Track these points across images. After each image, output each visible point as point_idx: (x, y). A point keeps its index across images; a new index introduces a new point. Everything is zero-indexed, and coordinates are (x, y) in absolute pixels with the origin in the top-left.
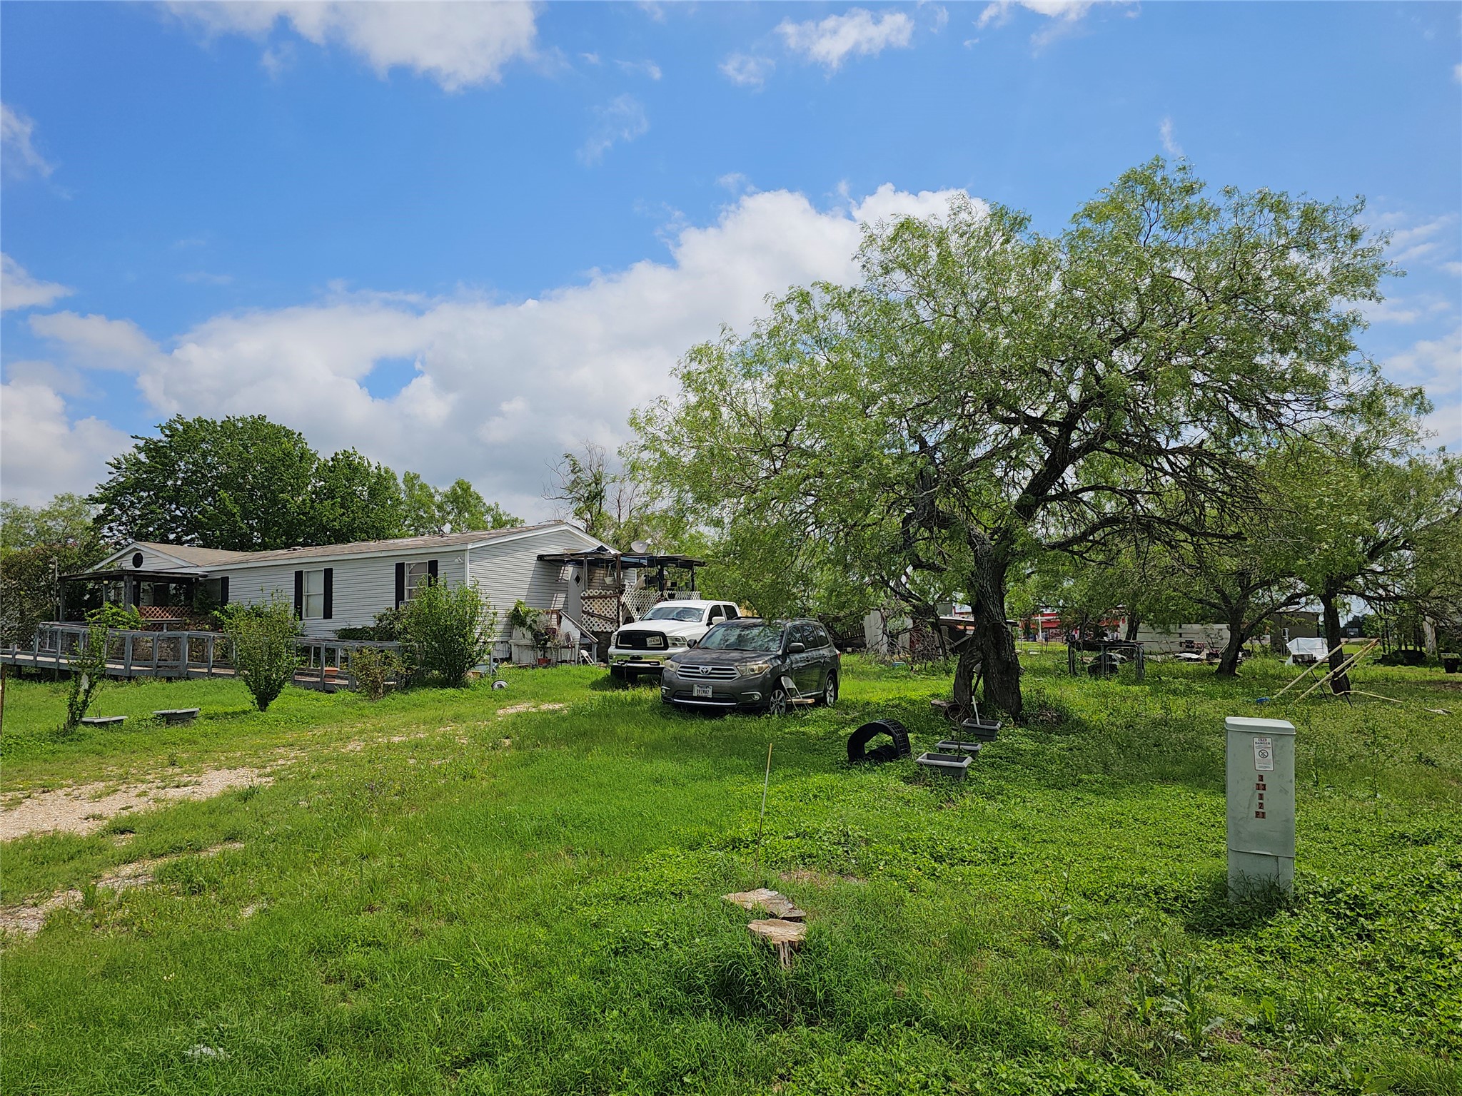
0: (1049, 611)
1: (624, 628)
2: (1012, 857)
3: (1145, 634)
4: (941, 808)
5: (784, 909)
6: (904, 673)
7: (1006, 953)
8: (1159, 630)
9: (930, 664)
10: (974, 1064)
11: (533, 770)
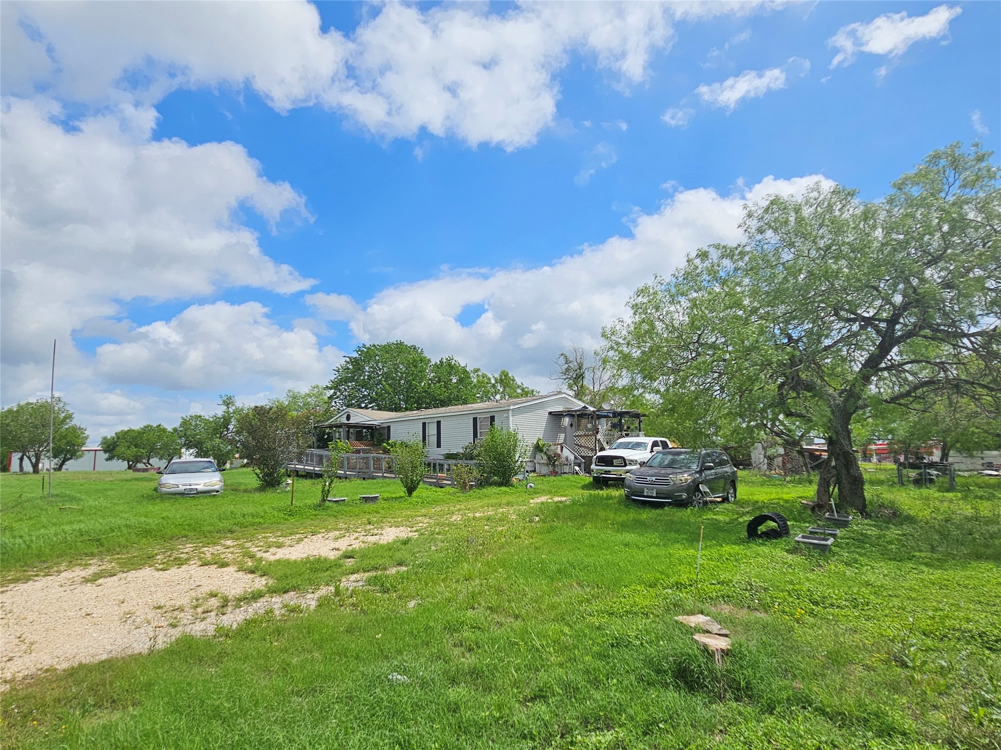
0: (880, 442)
1: (599, 454)
2: (868, 605)
3: (954, 457)
4: (813, 570)
5: (715, 628)
6: (780, 483)
7: (868, 668)
8: (964, 455)
9: (797, 477)
10: (853, 739)
11: (552, 535)
